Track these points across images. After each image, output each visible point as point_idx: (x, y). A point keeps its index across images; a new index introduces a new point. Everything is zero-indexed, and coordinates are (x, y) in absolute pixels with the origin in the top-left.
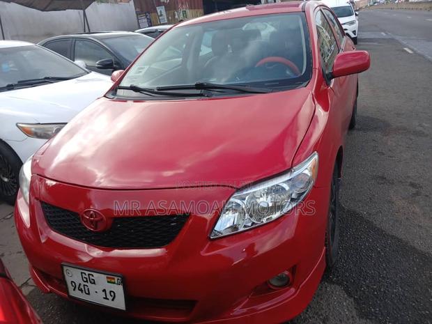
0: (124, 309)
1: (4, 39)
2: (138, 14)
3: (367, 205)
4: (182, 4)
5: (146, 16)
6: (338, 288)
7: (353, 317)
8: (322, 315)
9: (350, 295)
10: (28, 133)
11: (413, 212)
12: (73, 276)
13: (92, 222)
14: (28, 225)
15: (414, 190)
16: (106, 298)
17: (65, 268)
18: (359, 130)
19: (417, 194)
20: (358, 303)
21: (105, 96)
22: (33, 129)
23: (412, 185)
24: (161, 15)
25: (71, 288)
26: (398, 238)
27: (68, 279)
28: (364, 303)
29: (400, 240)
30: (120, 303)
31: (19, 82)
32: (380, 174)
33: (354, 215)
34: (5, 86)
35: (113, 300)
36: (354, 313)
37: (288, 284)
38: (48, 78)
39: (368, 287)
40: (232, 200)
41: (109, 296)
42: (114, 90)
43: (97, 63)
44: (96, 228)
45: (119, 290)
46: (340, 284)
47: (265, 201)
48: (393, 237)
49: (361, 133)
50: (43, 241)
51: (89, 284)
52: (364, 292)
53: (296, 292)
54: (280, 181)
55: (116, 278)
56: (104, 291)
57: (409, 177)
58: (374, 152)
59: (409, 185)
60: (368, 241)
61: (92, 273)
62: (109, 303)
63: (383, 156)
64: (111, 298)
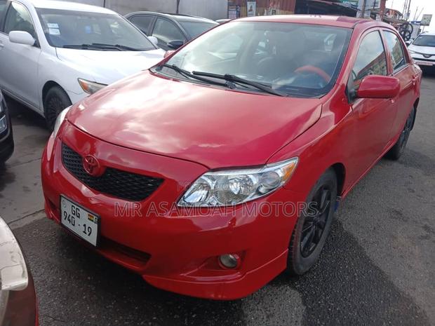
0: (95, 245)
1: (104, 7)
2: (229, 5)
3: (368, 232)
4: (274, 3)
5: (237, 8)
6: (297, 294)
7: (296, 322)
8: (269, 311)
9: (304, 303)
10: (85, 88)
11: (412, 253)
12: (67, 206)
13: (89, 166)
14: (49, 159)
15: (424, 233)
16: (84, 232)
17: (63, 199)
18: (401, 163)
19: (426, 237)
20: (308, 312)
21: (149, 70)
22: (90, 86)
23: (426, 228)
24: (251, 10)
25: (63, 217)
26: (380, 270)
27: (63, 209)
28: (314, 314)
29: (382, 272)
30: (92, 239)
31: (94, 44)
32: (398, 209)
33: (349, 238)
34: (81, 44)
35: (89, 235)
36: (300, 319)
37: (235, 267)
38: (119, 46)
39: (326, 302)
40: (203, 177)
41: (87, 231)
42: (160, 66)
43: (170, 41)
44: (91, 172)
45: (94, 227)
46: (301, 291)
47: (235, 188)
48: (376, 268)
49: (401, 166)
50: (55, 172)
51: (75, 217)
52: (319, 305)
53: (241, 277)
54: (250, 173)
55: (95, 217)
56: (85, 225)
57: (427, 219)
58: (404, 187)
59: (423, 227)
60: (349, 264)
61: (80, 209)
62: (85, 237)
63: (412, 193)
64: (88, 233)
